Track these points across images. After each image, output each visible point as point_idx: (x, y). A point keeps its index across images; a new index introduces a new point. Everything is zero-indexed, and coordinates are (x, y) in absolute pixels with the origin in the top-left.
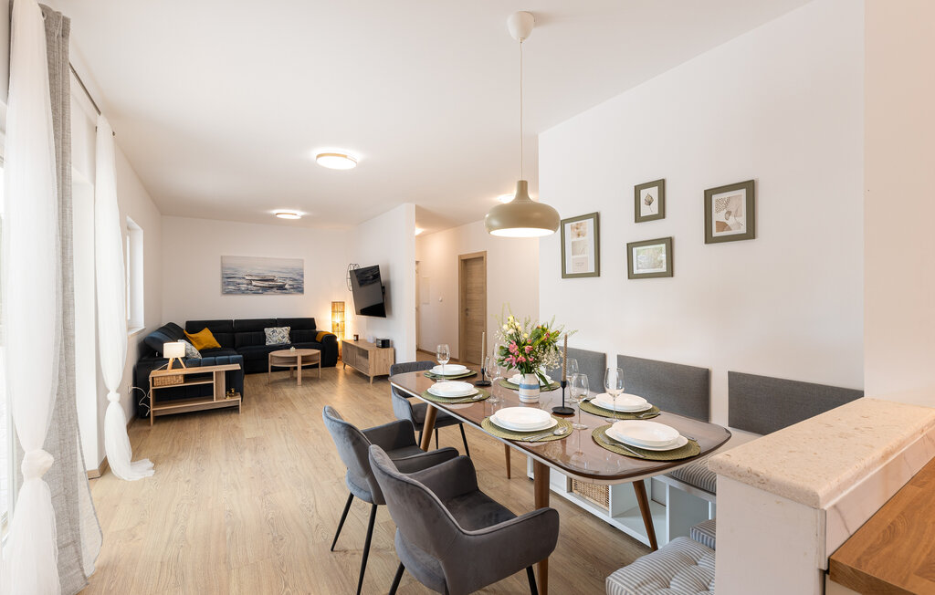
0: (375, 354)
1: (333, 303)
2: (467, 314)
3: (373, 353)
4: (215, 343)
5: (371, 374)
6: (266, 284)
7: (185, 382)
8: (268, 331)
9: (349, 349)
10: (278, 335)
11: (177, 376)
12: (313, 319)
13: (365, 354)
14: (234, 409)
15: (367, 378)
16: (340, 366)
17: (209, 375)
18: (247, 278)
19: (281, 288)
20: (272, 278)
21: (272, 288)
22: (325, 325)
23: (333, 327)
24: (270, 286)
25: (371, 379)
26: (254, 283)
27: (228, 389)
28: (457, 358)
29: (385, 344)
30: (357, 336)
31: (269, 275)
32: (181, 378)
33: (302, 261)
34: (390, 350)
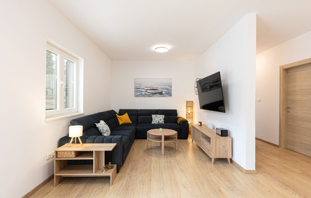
0: (216, 141)
1: (187, 102)
2: (288, 112)
3: (214, 141)
4: (129, 121)
5: (213, 156)
6: (154, 91)
7: (75, 157)
8: (153, 116)
9: (195, 131)
10: (158, 119)
11: (71, 152)
12: (176, 111)
13: (208, 139)
14: (106, 179)
15: (210, 159)
16: (190, 140)
17: (90, 153)
18: (145, 88)
19: (161, 93)
20: (156, 88)
21: (156, 93)
22: (182, 114)
23: (187, 115)
24: (156, 92)
25: (213, 160)
26: (148, 91)
27: (106, 163)
28: (278, 144)
29: (224, 133)
30: (201, 123)
31: (155, 87)
32: (73, 154)
33: (172, 79)
34: (228, 139)
